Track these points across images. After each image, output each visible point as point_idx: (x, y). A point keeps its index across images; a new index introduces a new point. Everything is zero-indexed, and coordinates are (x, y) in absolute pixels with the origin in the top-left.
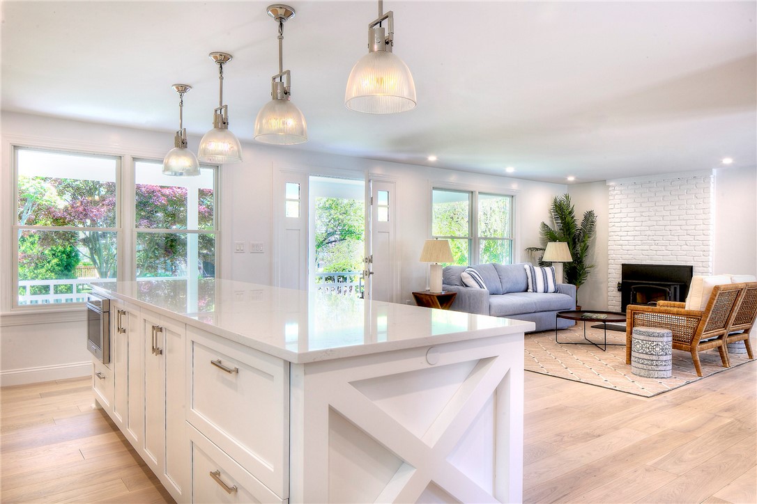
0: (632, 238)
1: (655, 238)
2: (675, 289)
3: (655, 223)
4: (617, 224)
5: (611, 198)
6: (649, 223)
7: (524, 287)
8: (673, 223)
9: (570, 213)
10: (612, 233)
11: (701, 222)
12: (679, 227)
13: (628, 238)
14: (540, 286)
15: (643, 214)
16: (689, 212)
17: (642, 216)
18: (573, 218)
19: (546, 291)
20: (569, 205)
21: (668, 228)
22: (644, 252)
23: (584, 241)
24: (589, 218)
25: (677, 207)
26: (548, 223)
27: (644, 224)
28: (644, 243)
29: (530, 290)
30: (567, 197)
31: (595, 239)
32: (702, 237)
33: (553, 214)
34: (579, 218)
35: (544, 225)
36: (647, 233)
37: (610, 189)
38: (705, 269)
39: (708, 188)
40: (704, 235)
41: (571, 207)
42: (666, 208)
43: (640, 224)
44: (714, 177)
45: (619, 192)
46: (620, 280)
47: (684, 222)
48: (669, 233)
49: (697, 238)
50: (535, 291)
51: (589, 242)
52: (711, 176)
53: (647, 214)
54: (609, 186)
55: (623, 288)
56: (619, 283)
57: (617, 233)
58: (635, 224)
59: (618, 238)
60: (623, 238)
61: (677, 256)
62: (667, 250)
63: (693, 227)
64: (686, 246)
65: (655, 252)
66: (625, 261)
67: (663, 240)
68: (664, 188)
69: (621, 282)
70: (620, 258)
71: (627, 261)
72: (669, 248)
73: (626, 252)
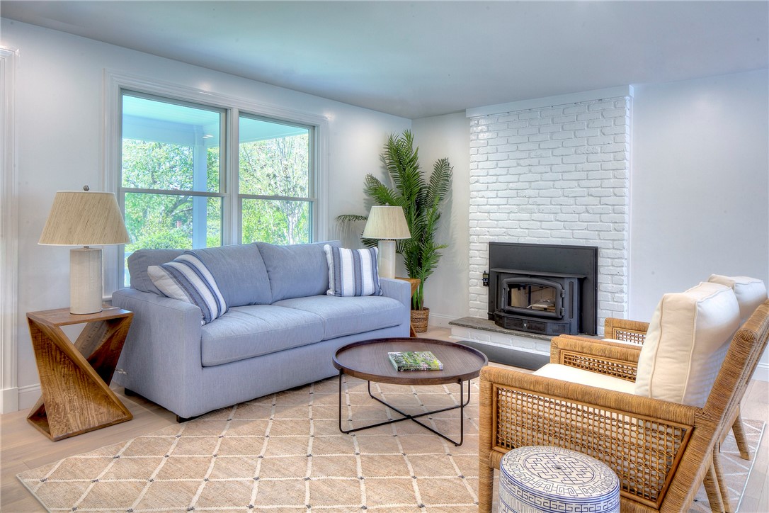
0: (503, 201)
1: (539, 200)
2: (571, 285)
3: (538, 177)
4: (482, 180)
5: (473, 137)
6: (530, 177)
7: (319, 286)
8: (566, 176)
9: (413, 160)
10: (475, 194)
11: (611, 174)
12: (575, 183)
13: (498, 201)
14: (348, 284)
15: (522, 162)
16: (592, 157)
17: (519, 165)
18: (416, 168)
19: (358, 293)
20: (411, 148)
21: (558, 184)
22: (524, 224)
23: (432, 206)
24: (443, 170)
25: (573, 150)
26: (379, 176)
27: (522, 178)
28: (523, 209)
29: (330, 292)
30: (408, 136)
31: (451, 202)
32: (613, 200)
33: (387, 161)
34: (426, 168)
35: (372, 179)
36: (527, 192)
37: (472, 123)
38: (618, 252)
39: (622, 117)
40: (615, 195)
41: (414, 150)
42: (556, 152)
43: (515, 178)
44: (630, 101)
45: (485, 128)
46: (486, 268)
47: (583, 175)
48: (560, 192)
49: (604, 200)
50: (339, 293)
51: (440, 208)
52: (627, 98)
53: (527, 162)
54: (470, 119)
55: (491, 280)
56: (485, 274)
57: (481, 194)
58: (509, 178)
59: (483, 201)
60: (491, 201)
61: (572, 230)
62: (558, 220)
63: (598, 183)
64: (587, 214)
65: (539, 223)
66: (493, 237)
67: (551, 204)
68: (553, 120)
69: (487, 272)
70: (487, 233)
71: (496, 237)
72: (562, 216)
73: (496, 222)
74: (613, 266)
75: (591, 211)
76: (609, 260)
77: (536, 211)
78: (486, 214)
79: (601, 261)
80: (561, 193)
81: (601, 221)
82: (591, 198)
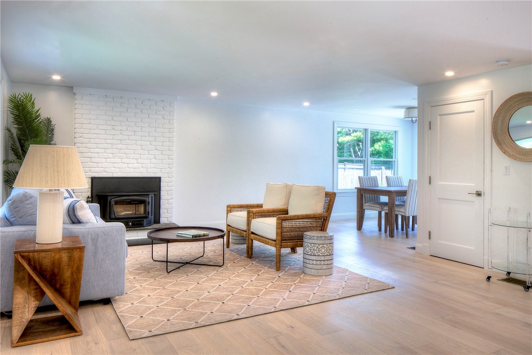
0: (102, 151)
1: (127, 151)
3: (126, 137)
4: (85, 135)
6: (121, 137)
8: (143, 138)
10: (79, 145)
11: (167, 139)
12: (148, 143)
13: (98, 150)
15: (115, 128)
16: (158, 130)
17: (113, 129)
21: (139, 143)
22: (117, 165)
24: (50, 126)
27: (116, 137)
28: (116, 156)
32: (168, 153)
36: (119, 146)
37: (77, 97)
38: (170, 179)
39: (173, 111)
40: (169, 150)
42: (138, 124)
43: (111, 137)
47: (153, 139)
49: (164, 153)
53: (119, 128)
54: (76, 94)
56: (89, 198)
58: (107, 136)
59: (86, 150)
60: (92, 150)
61: (147, 168)
62: (139, 163)
63: (161, 144)
64: (155, 160)
65: (127, 165)
66: (94, 174)
67: (134, 154)
68: (136, 106)
69: (90, 196)
70: (89, 171)
71: (96, 174)
72: (140, 161)
73: (96, 164)
74: (168, 186)
75: (157, 158)
76: (166, 183)
77: (125, 157)
78: (88, 159)
79: (162, 184)
80: (140, 147)
81: (162, 164)
82: (157, 151)
